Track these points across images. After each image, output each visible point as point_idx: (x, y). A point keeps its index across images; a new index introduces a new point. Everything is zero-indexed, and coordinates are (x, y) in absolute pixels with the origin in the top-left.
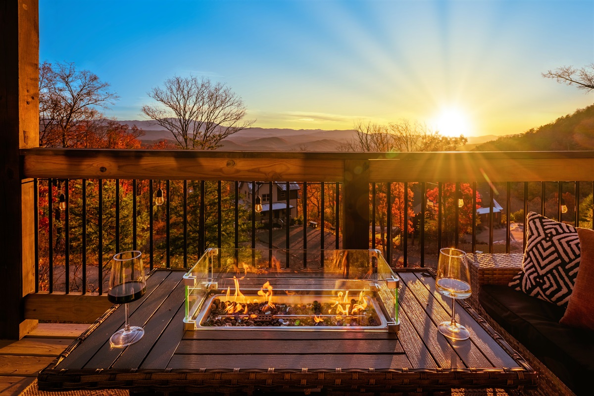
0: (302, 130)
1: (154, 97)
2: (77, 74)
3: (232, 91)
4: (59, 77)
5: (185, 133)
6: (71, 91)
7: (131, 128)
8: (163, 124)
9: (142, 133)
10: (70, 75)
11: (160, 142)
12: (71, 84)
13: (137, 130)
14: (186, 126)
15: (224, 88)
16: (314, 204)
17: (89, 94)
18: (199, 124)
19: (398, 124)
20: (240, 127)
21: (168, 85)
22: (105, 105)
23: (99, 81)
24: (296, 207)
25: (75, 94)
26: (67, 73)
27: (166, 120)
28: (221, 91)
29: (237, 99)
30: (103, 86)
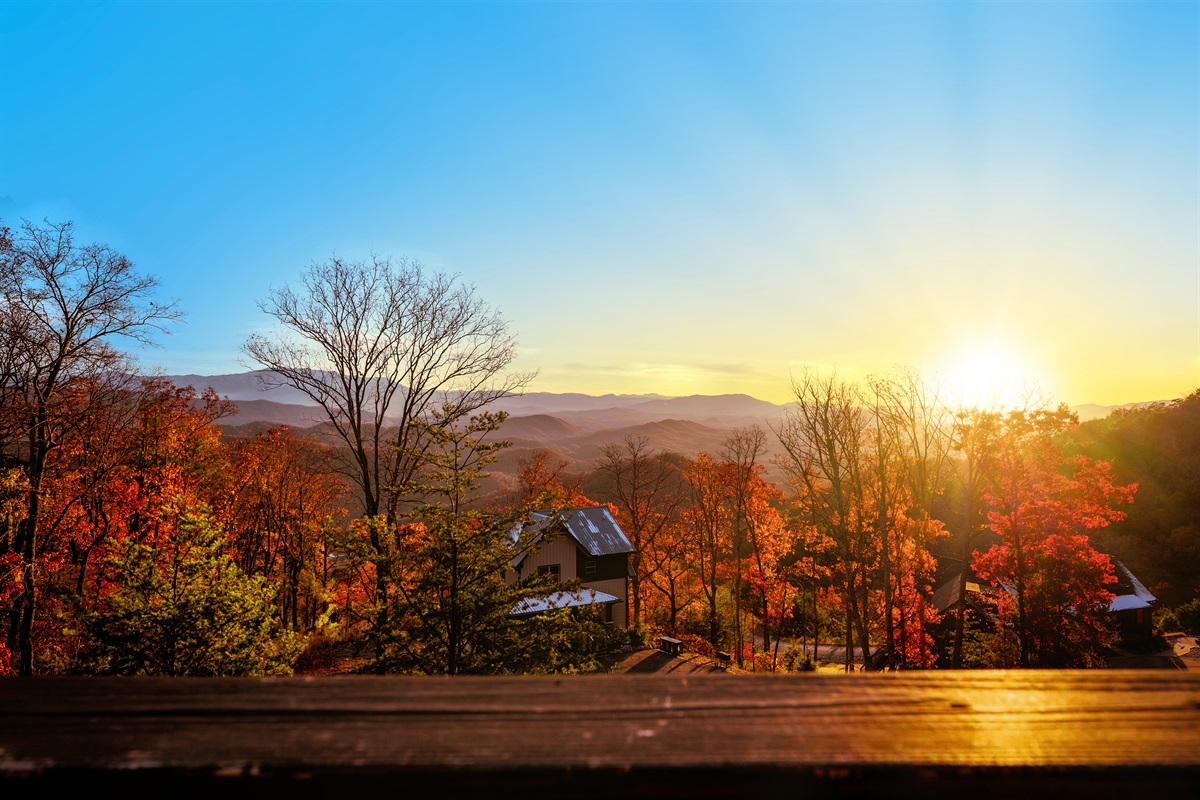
0: (611, 396)
1: (277, 314)
2: (77, 253)
3: (475, 297)
4: (29, 261)
5: (354, 408)
6: (61, 301)
7: (200, 397)
8: (300, 385)
9: (228, 407)
10: (58, 256)
11: (270, 432)
12: (61, 281)
13: (217, 399)
14: (358, 388)
15: (455, 287)
16: (661, 589)
17: (106, 306)
18: (390, 385)
19: (891, 379)
20: (497, 389)
21: (310, 280)
22: (147, 336)
23: (131, 273)
24: (624, 599)
25: (71, 308)
26: (53, 251)
27: (308, 374)
28: (447, 295)
29: (490, 316)
30: (143, 285)
